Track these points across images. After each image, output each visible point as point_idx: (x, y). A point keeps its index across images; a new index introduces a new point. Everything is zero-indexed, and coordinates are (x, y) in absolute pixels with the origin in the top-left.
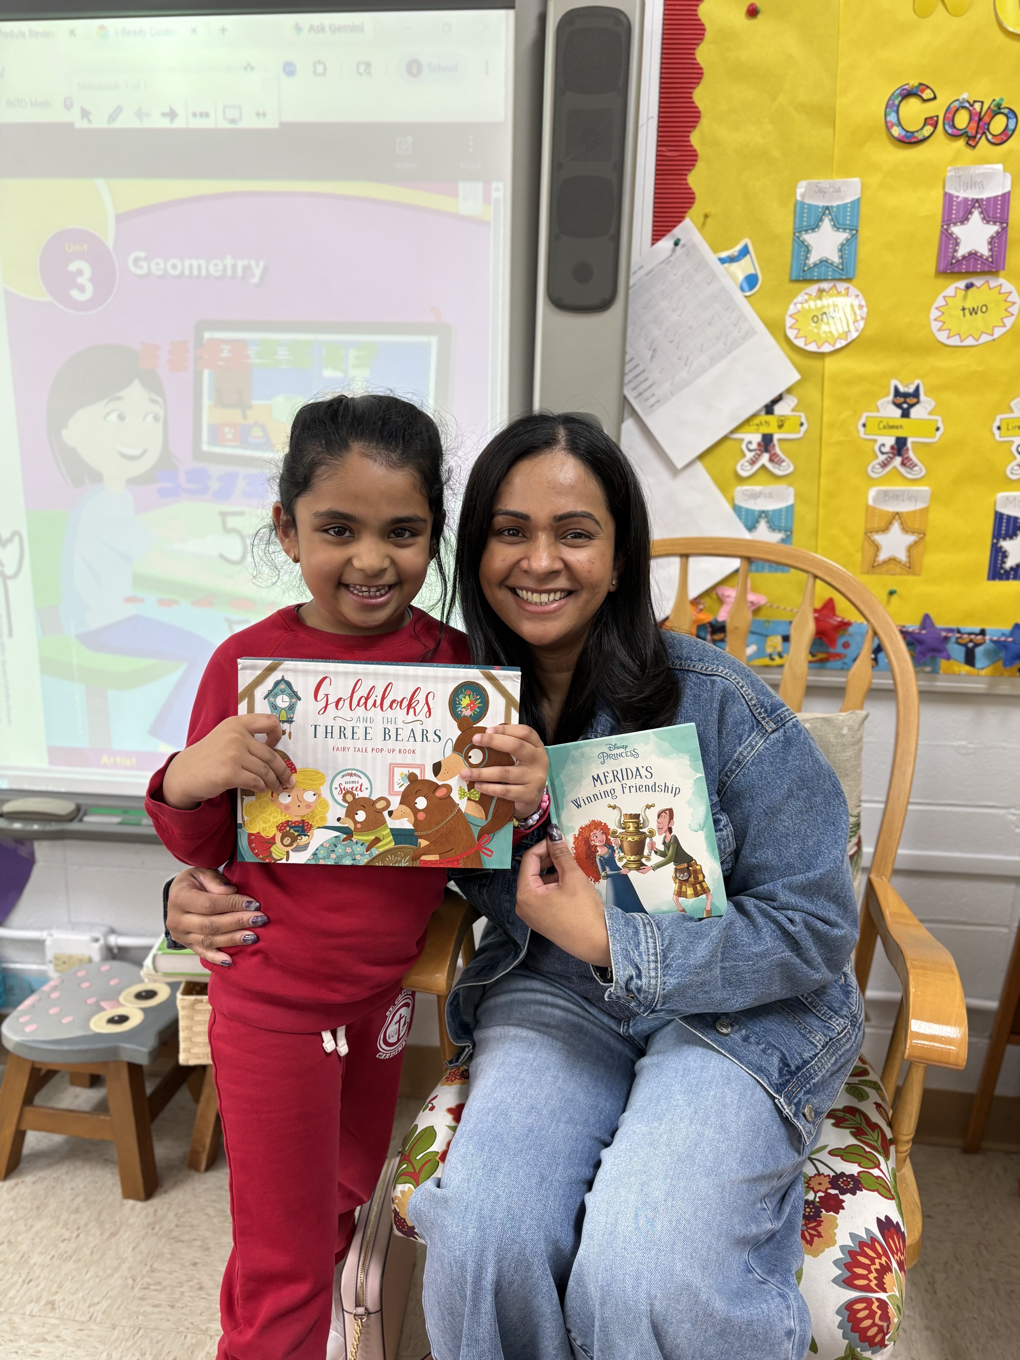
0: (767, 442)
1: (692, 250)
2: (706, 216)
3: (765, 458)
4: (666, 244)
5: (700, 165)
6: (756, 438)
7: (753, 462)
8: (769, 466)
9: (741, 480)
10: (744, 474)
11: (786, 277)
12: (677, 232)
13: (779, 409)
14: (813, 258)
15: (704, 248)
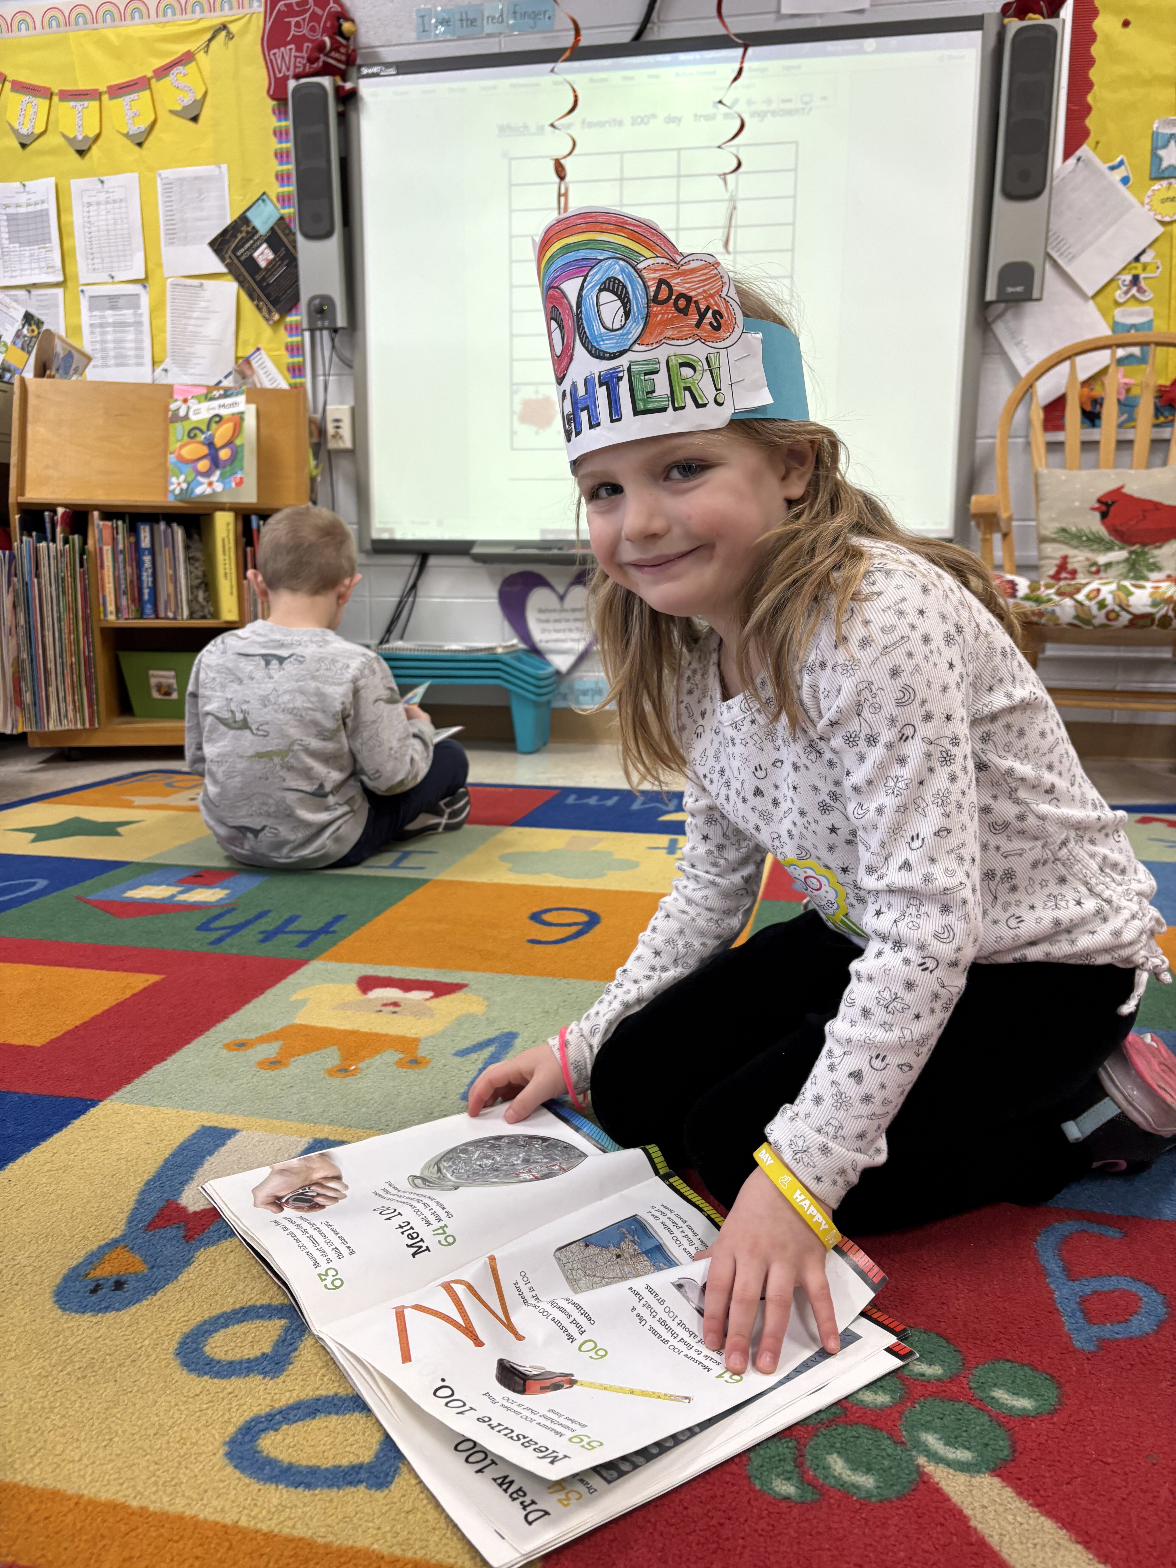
0: (1135, 280)
1: (1088, 163)
2: (1097, 143)
3: (1134, 291)
4: (1072, 161)
5: (1093, 114)
6: (1128, 278)
7: (1126, 293)
8: (1138, 295)
9: (1117, 304)
10: (1121, 300)
11: (1147, 177)
12: (1078, 153)
13: (1143, 259)
14: (1165, 164)
15: (1097, 161)
